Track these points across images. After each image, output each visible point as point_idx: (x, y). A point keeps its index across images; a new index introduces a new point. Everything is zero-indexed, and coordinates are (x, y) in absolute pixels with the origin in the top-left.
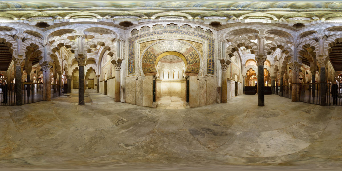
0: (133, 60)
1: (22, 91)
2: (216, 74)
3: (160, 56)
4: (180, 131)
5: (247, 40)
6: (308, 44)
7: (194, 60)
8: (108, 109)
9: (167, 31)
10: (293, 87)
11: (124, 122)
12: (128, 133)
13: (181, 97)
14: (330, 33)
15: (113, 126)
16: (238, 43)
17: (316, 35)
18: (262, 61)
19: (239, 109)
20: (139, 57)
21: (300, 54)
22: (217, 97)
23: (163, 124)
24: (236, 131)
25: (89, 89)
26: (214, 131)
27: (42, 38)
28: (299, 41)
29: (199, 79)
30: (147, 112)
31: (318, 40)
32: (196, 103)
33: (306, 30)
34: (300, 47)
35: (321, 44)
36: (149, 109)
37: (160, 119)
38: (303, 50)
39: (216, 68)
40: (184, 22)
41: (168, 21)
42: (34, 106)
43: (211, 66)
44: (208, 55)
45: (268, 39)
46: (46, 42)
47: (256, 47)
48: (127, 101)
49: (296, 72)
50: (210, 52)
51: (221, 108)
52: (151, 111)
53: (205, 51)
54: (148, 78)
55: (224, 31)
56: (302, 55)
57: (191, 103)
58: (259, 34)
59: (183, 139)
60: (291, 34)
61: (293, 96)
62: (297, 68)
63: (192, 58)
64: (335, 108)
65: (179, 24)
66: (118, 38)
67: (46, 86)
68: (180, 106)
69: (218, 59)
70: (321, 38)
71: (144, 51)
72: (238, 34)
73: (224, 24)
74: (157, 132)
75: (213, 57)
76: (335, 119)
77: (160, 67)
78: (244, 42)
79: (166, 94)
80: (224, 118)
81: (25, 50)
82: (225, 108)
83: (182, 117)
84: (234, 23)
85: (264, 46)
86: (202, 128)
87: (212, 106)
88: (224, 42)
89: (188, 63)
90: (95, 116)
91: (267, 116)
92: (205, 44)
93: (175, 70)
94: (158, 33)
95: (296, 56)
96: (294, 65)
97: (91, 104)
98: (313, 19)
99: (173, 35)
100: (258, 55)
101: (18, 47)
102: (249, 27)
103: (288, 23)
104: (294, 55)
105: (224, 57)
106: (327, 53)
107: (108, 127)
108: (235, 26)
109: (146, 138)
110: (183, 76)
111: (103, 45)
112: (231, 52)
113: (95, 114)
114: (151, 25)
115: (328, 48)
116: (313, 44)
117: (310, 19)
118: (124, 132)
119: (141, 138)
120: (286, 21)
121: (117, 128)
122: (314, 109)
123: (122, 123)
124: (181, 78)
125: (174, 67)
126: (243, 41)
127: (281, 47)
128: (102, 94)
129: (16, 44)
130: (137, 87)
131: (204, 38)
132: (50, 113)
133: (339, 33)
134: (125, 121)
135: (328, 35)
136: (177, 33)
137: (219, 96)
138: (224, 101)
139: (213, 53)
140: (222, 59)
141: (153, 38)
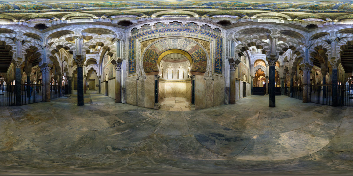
0: (134, 60)
1: (22, 92)
2: (224, 73)
3: (163, 55)
4: (183, 137)
5: (259, 39)
6: (320, 46)
7: (201, 59)
8: (107, 110)
9: (171, 29)
10: (304, 88)
11: (120, 124)
12: (121, 136)
13: (186, 98)
14: (342, 35)
15: (108, 127)
16: (248, 42)
17: (329, 37)
18: (274, 61)
19: (249, 110)
20: (140, 56)
21: (311, 55)
22: (225, 98)
23: (164, 129)
24: (251, 134)
25: (90, 89)
26: (225, 136)
27: (41, 39)
28: (311, 43)
29: (205, 79)
30: (147, 114)
31: (330, 42)
32: (202, 104)
33: (319, 31)
34: (312, 48)
35: (333, 47)
36: (151, 111)
37: (162, 123)
38: (315, 51)
39: (224, 68)
40: (189, 20)
41: (171, 19)
42: (33, 106)
43: (218, 65)
44: (216, 54)
45: (280, 39)
46: (45, 44)
47: (267, 47)
48: (128, 102)
49: (308, 73)
50: (217, 50)
51: (229, 110)
52: (153, 113)
53: (213, 49)
54: (150, 78)
55: (233, 30)
56: (314, 56)
57: (197, 104)
58: (271, 34)
59: (188, 147)
60: (304, 35)
61: (304, 97)
62: (309, 69)
63: (198, 56)
64: (347, 108)
65: (184, 22)
66: (118, 37)
67: (45, 87)
68: (184, 107)
69: (226, 59)
70: (333, 40)
71: (145, 49)
72: (249, 34)
73: (234, 23)
74: (155, 137)
75: (221, 55)
76: (348, 118)
77: (164, 67)
78: (255, 42)
79: (170, 95)
80: (234, 121)
81: (24, 53)
82: (234, 110)
83: (186, 120)
84: (245, 22)
85: (276, 46)
86: (210, 134)
87: (220, 108)
88: (233, 41)
89: (194, 61)
90: (92, 117)
91: (281, 117)
92: (213, 42)
93: (179, 69)
94: (160, 31)
95: (308, 57)
96: (306, 66)
97: (91, 105)
98: (326, 21)
99: (176, 33)
100: (270, 55)
101: (17, 50)
102: (261, 27)
103: (301, 24)
104: (305, 56)
105: (233, 56)
106: (339, 55)
107: (102, 128)
108: (246, 25)
109: (141, 143)
110: (188, 76)
111: (102, 45)
112: (241, 51)
113: (92, 114)
114: (152, 24)
115: (340, 50)
116: (325, 46)
117: (323, 20)
118: (118, 135)
119: (134, 142)
120: (300, 22)
121: (111, 130)
122: (326, 109)
123: (119, 125)
124: (186, 78)
125: (179, 66)
126: (254, 40)
127: (292, 48)
128: (103, 94)
129: (16, 47)
130: (138, 88)
131: (211, 36)
132: (49, 112)
133: (351, 35)
134: (122, 123)
135: (340, 38)
136: (182, 31)
137: (228, 96)
138: (232, 102)
139: (221, 52)
140: (230, 58)
141: (154, 36)
